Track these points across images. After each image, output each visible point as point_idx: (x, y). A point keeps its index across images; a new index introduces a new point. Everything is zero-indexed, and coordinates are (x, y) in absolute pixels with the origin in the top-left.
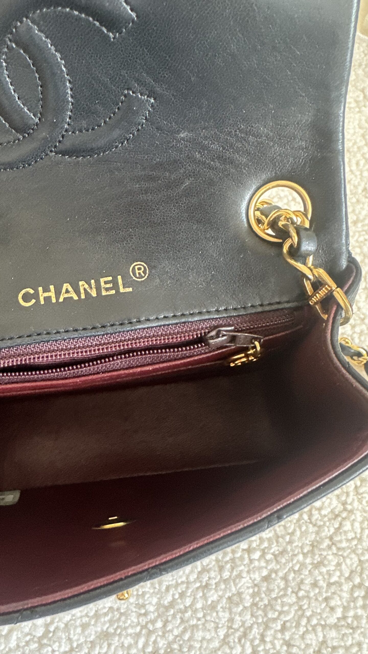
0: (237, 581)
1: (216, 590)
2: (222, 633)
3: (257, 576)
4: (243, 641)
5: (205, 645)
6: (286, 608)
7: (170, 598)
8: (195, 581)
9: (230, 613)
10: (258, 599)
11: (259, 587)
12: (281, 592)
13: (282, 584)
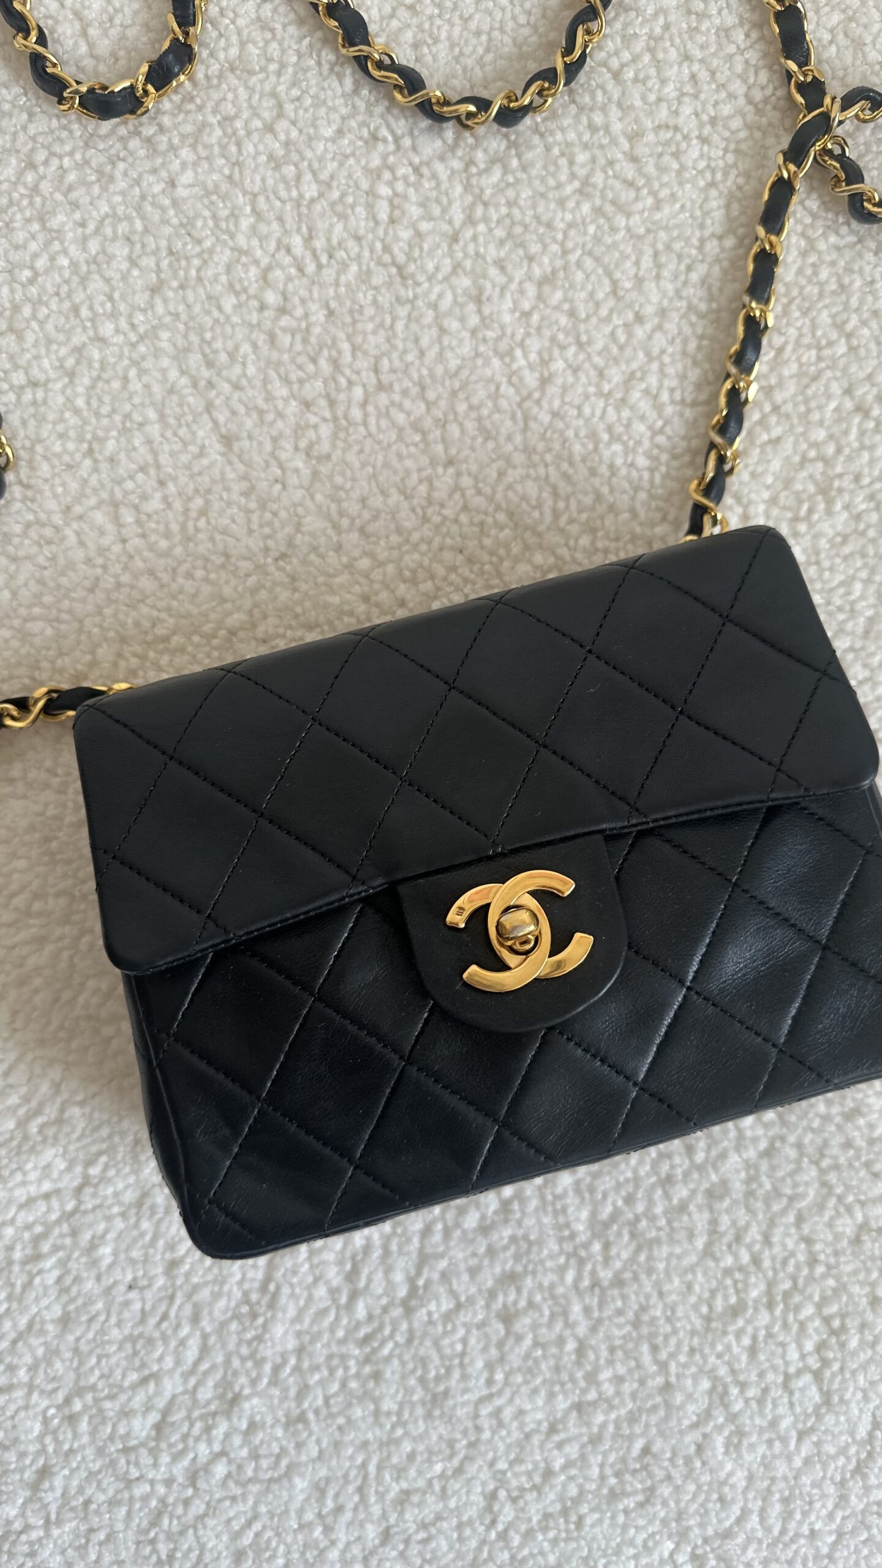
0: (719, 1164)
1: (685, 1183)
2: (700, 1243)
3: (751, 1153)
4: (734, 1247)
5: (674, 1262)
6: (801, 1189)
7: (609, 1209)
8: (648, 1175)
9: (711, 1210)
10: (754, 1186)
11: (757, 1168)
12: (792, 1166)
13: (792, 1153)
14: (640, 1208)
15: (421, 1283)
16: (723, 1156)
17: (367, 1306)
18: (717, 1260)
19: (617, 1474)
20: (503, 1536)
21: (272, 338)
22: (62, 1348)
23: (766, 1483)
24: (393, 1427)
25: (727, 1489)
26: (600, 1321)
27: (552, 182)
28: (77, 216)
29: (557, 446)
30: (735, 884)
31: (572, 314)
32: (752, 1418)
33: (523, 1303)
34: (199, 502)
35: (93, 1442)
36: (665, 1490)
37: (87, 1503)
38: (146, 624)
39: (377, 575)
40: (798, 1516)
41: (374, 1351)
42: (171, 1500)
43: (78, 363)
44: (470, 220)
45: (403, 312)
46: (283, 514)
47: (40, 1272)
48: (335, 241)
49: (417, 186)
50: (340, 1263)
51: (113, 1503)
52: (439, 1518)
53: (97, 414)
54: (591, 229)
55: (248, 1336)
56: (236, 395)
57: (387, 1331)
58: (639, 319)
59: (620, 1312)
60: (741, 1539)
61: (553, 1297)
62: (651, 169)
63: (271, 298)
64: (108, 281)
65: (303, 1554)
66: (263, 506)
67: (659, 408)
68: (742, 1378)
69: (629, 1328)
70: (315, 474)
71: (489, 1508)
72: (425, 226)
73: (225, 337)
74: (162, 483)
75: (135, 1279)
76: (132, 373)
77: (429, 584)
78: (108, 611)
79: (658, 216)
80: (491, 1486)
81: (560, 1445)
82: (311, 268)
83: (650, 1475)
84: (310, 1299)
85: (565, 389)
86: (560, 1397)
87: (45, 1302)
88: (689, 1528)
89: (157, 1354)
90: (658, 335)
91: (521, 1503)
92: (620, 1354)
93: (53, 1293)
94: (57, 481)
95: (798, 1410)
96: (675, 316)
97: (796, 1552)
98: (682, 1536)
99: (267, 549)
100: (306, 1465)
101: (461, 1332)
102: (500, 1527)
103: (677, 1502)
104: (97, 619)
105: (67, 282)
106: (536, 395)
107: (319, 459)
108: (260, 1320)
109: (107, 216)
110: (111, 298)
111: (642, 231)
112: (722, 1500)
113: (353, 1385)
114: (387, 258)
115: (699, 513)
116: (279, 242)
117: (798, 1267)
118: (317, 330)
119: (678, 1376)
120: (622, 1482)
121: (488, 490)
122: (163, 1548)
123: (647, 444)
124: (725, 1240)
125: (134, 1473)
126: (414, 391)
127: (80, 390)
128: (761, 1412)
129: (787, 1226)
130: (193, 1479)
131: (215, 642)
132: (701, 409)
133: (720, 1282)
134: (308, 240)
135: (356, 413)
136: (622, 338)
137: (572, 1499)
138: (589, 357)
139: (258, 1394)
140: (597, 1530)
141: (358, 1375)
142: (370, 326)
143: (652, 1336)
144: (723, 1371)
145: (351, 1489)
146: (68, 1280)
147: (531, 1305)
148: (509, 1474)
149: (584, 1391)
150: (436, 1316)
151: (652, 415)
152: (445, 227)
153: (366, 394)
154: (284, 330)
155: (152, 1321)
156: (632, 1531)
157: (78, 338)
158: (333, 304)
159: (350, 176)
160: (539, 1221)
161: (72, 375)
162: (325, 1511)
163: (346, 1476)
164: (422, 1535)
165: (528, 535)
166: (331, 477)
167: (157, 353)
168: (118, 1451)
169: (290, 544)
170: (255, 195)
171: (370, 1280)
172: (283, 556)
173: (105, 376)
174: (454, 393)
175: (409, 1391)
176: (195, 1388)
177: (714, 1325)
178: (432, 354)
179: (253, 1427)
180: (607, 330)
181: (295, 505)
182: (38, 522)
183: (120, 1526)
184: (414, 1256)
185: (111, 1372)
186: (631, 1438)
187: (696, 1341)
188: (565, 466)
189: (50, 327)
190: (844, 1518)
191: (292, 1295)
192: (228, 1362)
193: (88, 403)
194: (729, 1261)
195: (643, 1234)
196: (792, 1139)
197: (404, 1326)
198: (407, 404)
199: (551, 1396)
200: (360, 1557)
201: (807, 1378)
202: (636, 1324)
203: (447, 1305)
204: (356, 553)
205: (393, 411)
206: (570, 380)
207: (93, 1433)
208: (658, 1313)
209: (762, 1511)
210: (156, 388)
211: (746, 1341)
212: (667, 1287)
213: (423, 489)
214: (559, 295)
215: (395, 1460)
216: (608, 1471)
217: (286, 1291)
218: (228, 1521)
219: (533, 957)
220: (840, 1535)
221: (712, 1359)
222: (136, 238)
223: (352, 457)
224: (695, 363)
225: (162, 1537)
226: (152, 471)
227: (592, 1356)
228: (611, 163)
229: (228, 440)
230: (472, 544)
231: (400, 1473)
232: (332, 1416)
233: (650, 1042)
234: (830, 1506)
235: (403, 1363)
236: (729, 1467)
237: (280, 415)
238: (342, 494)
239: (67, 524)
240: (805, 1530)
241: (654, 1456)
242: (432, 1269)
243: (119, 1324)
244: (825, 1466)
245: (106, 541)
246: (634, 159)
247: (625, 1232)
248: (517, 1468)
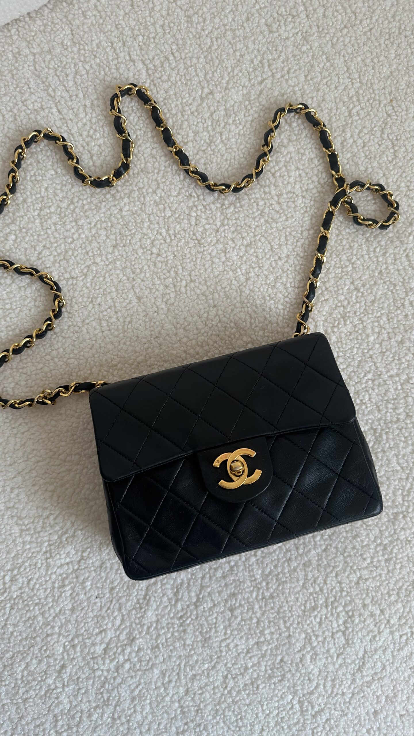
0: (308, 554)
1: (295, 560)
2: (301, 583)
3: (319, 550)
4: (313, 585)
5: (292, 590)
6: (337, 564)
7: (268, 570)
8: (282, 558)
9: (305, 572)
10: (320, 562)
11: (321, 555)
12: (334, 555)
13: (334, 551)
14: (280, 570)
15: (201, 596)
16: (309, 551)
17: (181, 605)
18: (307, 589)
19: (271, 669)
20: (230, 692)
21: (155, 264)
22: (72, 619)
23: (326, 674)
24: (190, 650)
25: (311, 676)
26: (265, 611)
27: (251, 212)
28: (88, 221)
29: (251, 301)
30: (309, 454)
31: (257, 257)
32: (320, 649)
33: (237, 605)
34: (129, 319)
35: (81, 655)
36: (289, 675)
37: (78, 678)
38: (110, 360)
39: (189, 344)
40: (337, 686)
41: (184, 621)
42: (109, 677)
43: (88, 271)
44: (223, 225)
45: (199, 256)
46: (157, 323)
47: (64, 591)
48: (177, 231)
49: (205, 213)
50: (172, 589)
51: (88, 679)
52: (206, 685)
53: (94, 288)
54: (264, 228)
55: (139, 616)
56: (142, 283)
57: (189, 614)
58: (280, 259)
59: (272, 608)
60: (316, 695)
61: (248, 602)
62: (285, 207)
63: (155, 250)
64: (99, 243)
65: (156, 698)
66: (151, 320)
67: (286, 289)
68: (316, 633)
69: (276, 614)
70: (169, 310)
71: (224, 682)
72: (207, 227)
73: (139, 264)
74: (116, 312)
75: (98, 594)
76: (107, 275)
77: (207, 347)
78: (96, 356)
79: (287, 223)
80: (226, 673)
81: (250, 658)
82: (168, 240)
83: (283, 670)
84: (161, 602)
85: (254, 282)
86: (251, 640)
87: (66, 603)
88: (297, 690)
89: (105, 622)
90: (286, 264)
91: (236, 680)
92: (272, 623)
93: (69, 599)
94: (80, 311)
95: (337, 646)
96: (292, 257)
97: (337, 700)
98: (295, 693)
99: (151, 335)
100: (158, 664)
101: (215, 615)
102: (229, 689)
103: (293, 680)
104: (93, 359)
105: (84, 243)
106: (245, 284)
107: (170, 304)
108: (143, 610)
109: (98, 221)
110: (99, 249)
111: (281, 228)
112: (309, 680)
113: (176, 634)
114: (194, 238)
115: (299, 325)
116: (158, 231)
117: (336, 592)
118: (170, 262)
119: (293, 633)
120: (273, 672)
121: (228, 316)
122: (106, 696)
123: (282, 301)
124: (310, 582)
125: (96, 667)
126: (203, 282)
127: (89, 280)
128: (324, 647)
129: (332, 577)
130: (117, 669)
131: (133, 366)
132: (301, 289)
133: (309, 598)
134: (168, 230)
135: (183, 290)
136: (274, 265)
137: (255, 678)
138: (263, 272)
139: (142, 638)
140: (264, 690)
141: (178, 631)
142: (188, 261)
143: (284, 617)
144: (309, 631)
145: (174, 674)
146: (74, 595)
147: (240, 605)
148: (232, 669)
149: (259, 638)
150: (206, 609)
151: (284, 291)
152: (214, 227)
153: (187, 283)
154: (159, 261)
155: (104, 610)
156: (277, 691)
157: (88, 263)
158: (176, 253)
159: (182, 209)
160: (243, 574)
161: (86, 275)
162: (165, 682)
163: (173, 669)
164: (200, 692)
165: (241, 331)
166: (174, 311)
167: (115, 269)
168: (91, 659)
169: (160, 333)
170: (150, 215)
171: (183, 595)
172: (157, 337)
173: (97, 276)
174: (216, 283)
175: (196, 637)
176: (119, 635)
177: (306, 613)
178: (209, 270)
179: (139, 649)
180: (269, 262)
181: (162, 320)
182: (73, 325)
183: (90, 687)
184: (199, 587)
185: (89, 629)
186: (276, 655)
187: (300, 619)
188: (254, 308)
189: (78, 258)
190: (354, 688)
191: (155, 601)
192: (131, 625)
193: (91, 285)
194: (312, 590)
195: (280, 579)
196: (334, 545)
197: (195, 612)
198: (201, 287)
199: (248, 639)
200: (177, 699)
201: (340, 634)
202: (278, 613)
203: (210, 605)
204: (182, 336)
205: (195, 289)
206: (256, 279)
207: (82, 651)
208: (286, 609)
209: (324, 684)
210: (115, 280)
211: (318, 620)
212: (289, 599)
213: (205, 315)
214: (253, 250)
215: (191, 663)
216: (268, 668)
217: (153, 599)
218: (130, 686)
219: (242, 477)
220: (353, 694)
221: (306, 626)
222: (108, 229)
223: (181, 304)
224: (299, 273)
225: (105, 691)
226: (113, 308)
227: (262, 625)
228: (271, 205)
229: (139, 298)
230: (222, 334)
231: (192, 668)
232: (168, 646)
233: (281, 507)
234: (349, 683)
235: (194, 626)
236: (312, 667)
237: (157, 290)
238: (178, 317)
239: (83, 326)
240: (340, 692)
241: (285, 663)
242: (205, 591)
243: (92, 611)
244: (347, 667)
245: (96, 332)
246: (279, 203)
247: (274, 578)
248: (235, 667)
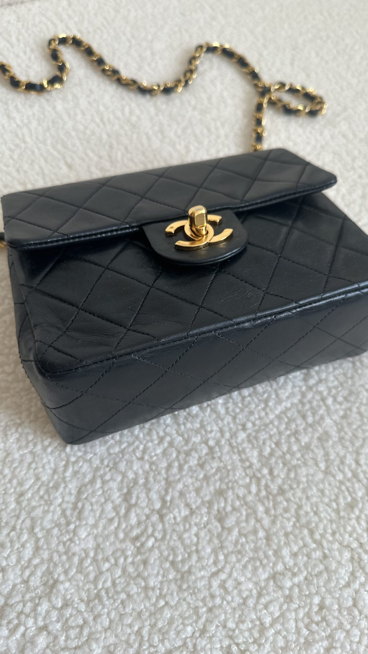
14: (285, 448)
15: (168, 498)
16: (322, 418)
17: (137, 515)
18: (334, 476)
24: (158, 599)
26: (275, 517)
33: (229, 508)
36: (340, 635)
41: (143, 545)
50: (120, 489)
55: (64, 538)
57: (150, 530)
59: (286, 510)
69: (294, 520)
81: (266, 607)
84: (103, 511)
86: (261, 570)
92: (291, 537)
100: (101, 632)
101: (195, 529)
108: (72, 527)
113: (130, 569)
119: (329, 550)
120: (311, 632)
133: (339, 489)
139: (69, 580)
141: (133, 563)
143: (308, 524)
144: (355, 545)
147: (234, 509)
148: (237, 632)
149: (275, 564)
150: (179, 519)
160: (231, 458)
171: (138, 498)
175: (166, 572)
176: (29, 578)
177: (342, 515)
179: (66, 605)
184: (163, 483)
187: (334, 526)
191: (92, 510)
192: (50, 558)
194: (340, 477)
195: (289, 463)
196: (355, 410)
197: (160, 527)
199: (255, 569)
202: (297, 517)
203: (185, 512)
208: (309, 509)
212: (310, 493)
215: (160, 625)
216: (301, 625)
217: (88, 507)
221: (347, 537)
232: (117, 593)
241: (328, 609)
242: (174, 490)
247: (280, 461)
248: (242, 627)
